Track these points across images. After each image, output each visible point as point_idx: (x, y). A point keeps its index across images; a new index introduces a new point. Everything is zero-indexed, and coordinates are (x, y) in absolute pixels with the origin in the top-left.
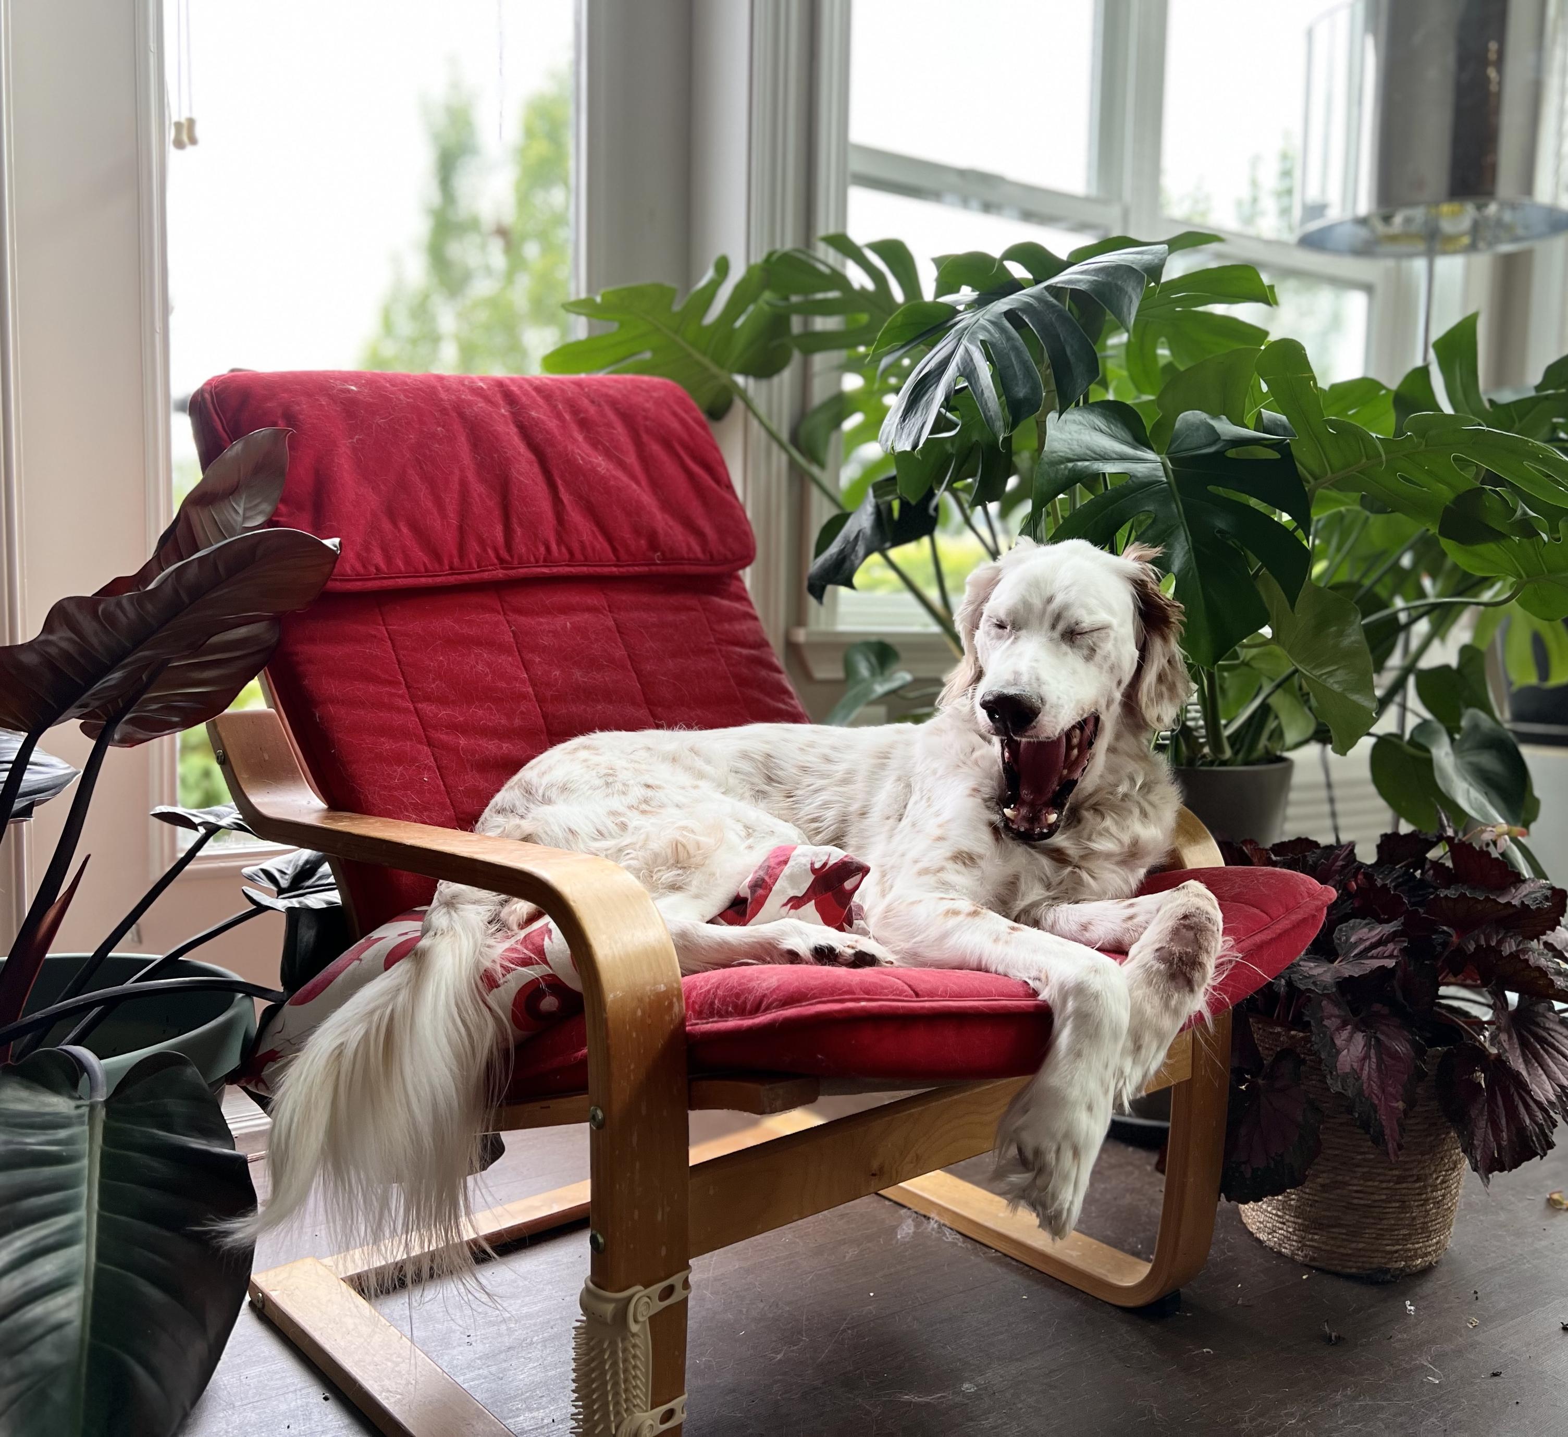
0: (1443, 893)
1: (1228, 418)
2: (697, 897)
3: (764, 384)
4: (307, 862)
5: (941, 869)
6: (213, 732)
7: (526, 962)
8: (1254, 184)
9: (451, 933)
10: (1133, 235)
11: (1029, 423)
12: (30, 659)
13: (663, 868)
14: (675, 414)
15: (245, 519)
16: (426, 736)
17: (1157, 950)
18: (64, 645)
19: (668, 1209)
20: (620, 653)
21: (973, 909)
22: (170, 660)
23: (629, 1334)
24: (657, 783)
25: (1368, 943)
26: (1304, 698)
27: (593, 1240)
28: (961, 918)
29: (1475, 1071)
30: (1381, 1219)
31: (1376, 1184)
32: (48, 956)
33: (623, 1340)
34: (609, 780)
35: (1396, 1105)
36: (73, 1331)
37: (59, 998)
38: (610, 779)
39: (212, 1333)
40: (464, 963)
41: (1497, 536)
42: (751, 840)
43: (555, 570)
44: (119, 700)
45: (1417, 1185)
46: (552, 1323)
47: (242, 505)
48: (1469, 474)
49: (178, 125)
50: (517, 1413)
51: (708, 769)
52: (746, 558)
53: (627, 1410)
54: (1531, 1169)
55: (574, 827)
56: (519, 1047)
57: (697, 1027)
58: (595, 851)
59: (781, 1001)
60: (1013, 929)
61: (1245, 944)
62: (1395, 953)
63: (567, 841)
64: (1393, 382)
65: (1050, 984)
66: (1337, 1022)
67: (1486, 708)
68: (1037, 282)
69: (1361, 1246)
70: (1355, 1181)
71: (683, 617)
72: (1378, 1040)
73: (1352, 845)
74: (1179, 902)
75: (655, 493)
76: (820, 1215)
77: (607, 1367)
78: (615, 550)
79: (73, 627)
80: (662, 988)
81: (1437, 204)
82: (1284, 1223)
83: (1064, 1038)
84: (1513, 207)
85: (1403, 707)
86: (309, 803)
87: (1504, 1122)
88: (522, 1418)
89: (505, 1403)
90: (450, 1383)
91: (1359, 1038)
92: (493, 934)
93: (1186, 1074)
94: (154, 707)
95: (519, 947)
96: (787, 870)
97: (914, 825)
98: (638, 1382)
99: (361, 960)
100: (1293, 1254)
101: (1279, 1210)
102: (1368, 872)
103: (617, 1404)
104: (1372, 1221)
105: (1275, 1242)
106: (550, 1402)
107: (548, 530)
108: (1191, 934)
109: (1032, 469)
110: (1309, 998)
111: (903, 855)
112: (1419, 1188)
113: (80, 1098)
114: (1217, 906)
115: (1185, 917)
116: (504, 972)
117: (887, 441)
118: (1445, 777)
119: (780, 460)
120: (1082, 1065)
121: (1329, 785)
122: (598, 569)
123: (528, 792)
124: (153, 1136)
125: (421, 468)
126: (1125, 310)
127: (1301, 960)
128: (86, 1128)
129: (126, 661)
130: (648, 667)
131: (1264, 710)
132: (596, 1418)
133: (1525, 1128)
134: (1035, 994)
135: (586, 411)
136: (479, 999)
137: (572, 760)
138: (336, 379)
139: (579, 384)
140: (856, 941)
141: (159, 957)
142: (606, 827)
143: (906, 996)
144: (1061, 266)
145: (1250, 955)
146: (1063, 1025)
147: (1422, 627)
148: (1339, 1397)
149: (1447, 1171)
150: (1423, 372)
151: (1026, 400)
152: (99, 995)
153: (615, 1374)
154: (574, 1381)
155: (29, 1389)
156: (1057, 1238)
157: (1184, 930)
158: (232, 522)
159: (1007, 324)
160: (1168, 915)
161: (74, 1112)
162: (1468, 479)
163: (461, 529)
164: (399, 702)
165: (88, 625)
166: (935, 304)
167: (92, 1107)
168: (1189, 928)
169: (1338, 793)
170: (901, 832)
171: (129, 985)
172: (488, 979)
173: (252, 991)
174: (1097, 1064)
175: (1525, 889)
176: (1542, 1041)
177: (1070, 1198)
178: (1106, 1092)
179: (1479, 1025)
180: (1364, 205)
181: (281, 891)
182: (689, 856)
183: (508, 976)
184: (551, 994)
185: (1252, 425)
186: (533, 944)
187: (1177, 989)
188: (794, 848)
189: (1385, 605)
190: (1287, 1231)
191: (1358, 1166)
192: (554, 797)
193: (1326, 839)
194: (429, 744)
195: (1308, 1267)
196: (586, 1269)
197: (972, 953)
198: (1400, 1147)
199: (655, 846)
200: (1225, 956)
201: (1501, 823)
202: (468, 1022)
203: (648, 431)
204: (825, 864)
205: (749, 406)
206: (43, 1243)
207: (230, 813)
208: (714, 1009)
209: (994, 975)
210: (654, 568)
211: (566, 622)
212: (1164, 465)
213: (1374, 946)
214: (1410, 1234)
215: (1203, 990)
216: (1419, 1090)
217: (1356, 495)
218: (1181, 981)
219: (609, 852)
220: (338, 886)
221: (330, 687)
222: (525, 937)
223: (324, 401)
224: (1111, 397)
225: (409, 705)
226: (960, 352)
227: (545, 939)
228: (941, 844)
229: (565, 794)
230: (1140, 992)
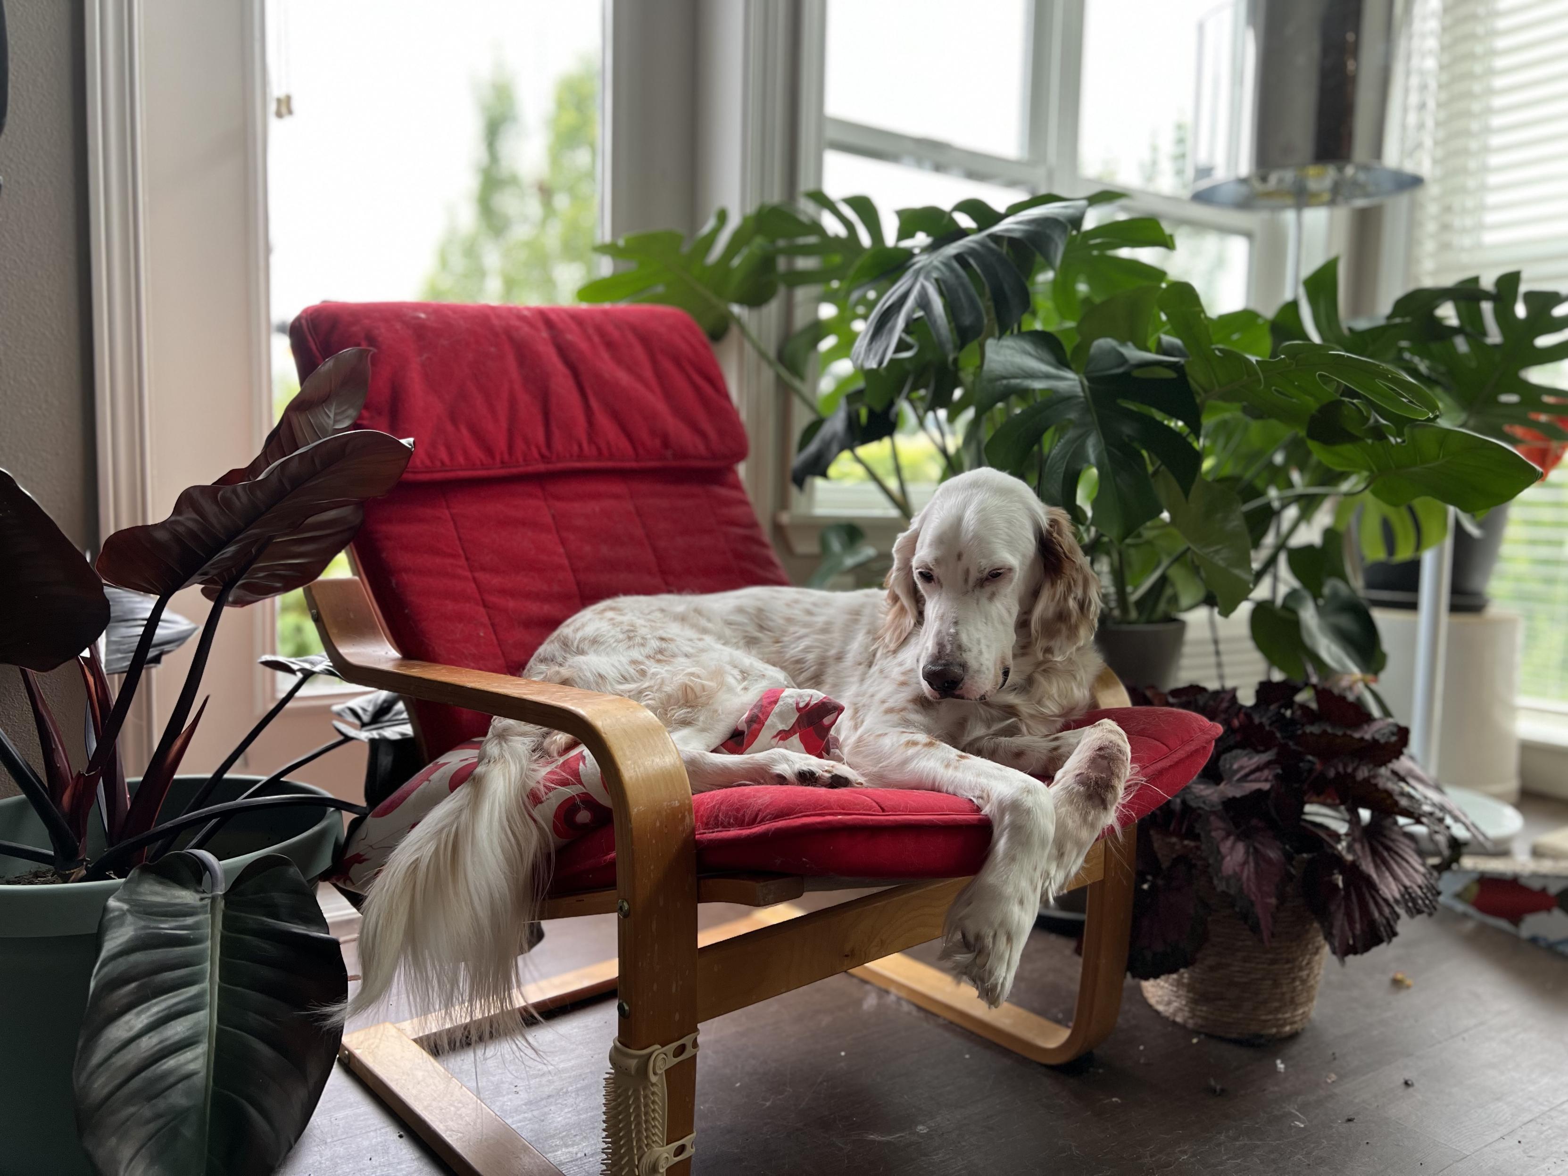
0: (1309, 729)
1: (1134, 345)
2: (703, 730)
3: (755, 313)
4: (385, 701)
5: (904, 710)
6: (308, 594)
7: (564, 783)
8: (1154, 149)
9: (502, 761)
10: (1057, 191)
11: (973, 346)
12: (162, 536)
13: (676, 707)
14: (683, 337)
15: (336, 422)
16: (482, 600)
17: (1077, 775)
18: (190, 524)
19: (680, 983)
20: (639, 532)
21: (928, 740)
22: (274, 537)
23: (649, 1084)
24: (670, 636)
25: (1247, 770)
26: (1195, 570)
27: (621, 1008)
28: (919, 747)
29: (1333, 874)
30: (1257, 994)
31: (1253, 965)
32: (176, 777)
33: (645, 1089)
34: (630, 635)
35: (1270, 901)
36: (199, 1080)
37: (185, 811)
38: (632, 634)
39: (312, 1082)
40: (513, 784)
41: (1351, 438)
42: (745, 683)
43: (586, 464)
44: (233, 569)
45: (1287, 966)
46: (583, 1076)
47: (333, 410)
48: (1330, 389)
49: (279, 101)
50: (557, 1148)
51: (710, 625)
52: (741, 454)
53: (647, 1145)
54: (1380, 953)
55: (603, 673)
56: (560, 851)
57: (705, 835)
58: (620, 693)
59: (773, 814)
60: (961, 757)
61: (1148, 770)
62: (1270, 778)
63: (597, 684)
64: (1269, 312)
65: (991, 802)
66: (1221, 833)
67: (1343, 578)
68: (980, 229)
69: (1241, 1016)
70: (1236, 963)
71: (690, 502)
72: (1255, 849)
73: (1234, 690)
74: (1095, 736)
76: (801, 989)
77: (631, 1111)
78: (634, 448)
79: (199, 511)
80: (677, 804)
81: (1305, 166)
82: (1178, 997)
83: (1002, 845)
84: (1366, 168)
85: (1276, 578)
86: (387, 653)
87: (1357, 915)
88: (559, 1152)
89: (546, 1141)
90: (502, 1124)
91: (1241, 848)
92: (536, 760)
93: (1099, 876)
94: (261, 575)
95: (558, 770)
96: (777, 709)
97: (881, 671)
98: (657, 1123)
99: (430, 781)
100: (1185, 1022)
101: (1174, 986)
102: (1248, 712)
103: (639, 1140)
104: (1250, 996)
105: (1170, 1013)
106: (582, 1140)
107: (580, 431)
108: (1105, 763)
109: (973, 383)
110: (1200, 816)
111: (872, 696)
112: (1288, 969)
113: (204, 892)
114: (1126, 740)
115: (1100, 749)
116: (547, 791)
117: (857, 360)
118: (1311, 635)
119: (768, 375)
120: (1016, 867)
121: (1216, 642)
122: (622, 464)
123: (565, 644)
124: (263, 923)
125: (478, 381)
126: (1053, 253)
127: (1195, 783)
128: (209, 916)
129: (237, 538)
130: (661, 544)
131: (1163, 580)
132: (622, 1151)
133: (1374, 921)
134: (978, 809)
135: (611, 335)
136: (526, 813)
137: (601, 619)
138: (406, 308)
140: (832, 767)
141: (265, 778)
142: (629, 674)
143: (874, 811)
144: (998, 218)
145: (1154, 778)
146: (1001, 835)
147: (1292, 512)
148: (1223, 1138)
149: (1311, 954)
150: (1293, 306)
151: (971, 326)
152: (218, 808)
153: (638, 1116)
154: (604, 1122)
155: (166, 1125)
156: (993, 1007)
157: (1100, 760)
158: (325, 424)
159: (956, 265)
160: (1086, 747)
161: (199, 903)
162: (1330, 392)
163: (510, 431)
164: (459, 571)
165: (210, 508)
166: (896, 249)
167: (214, 899)
168: (1102, 757)
169: (1222, 647)
170: (871, 677)
171: (240, 800)
172: (533, 796)
173: (341, 806)
174: (1028, 867)
175: (1375, 726)
176: (1389, 849)
177: (1004, 975)
178: (1035, 890)
179: (1337, 837)
180: (1245, 167)
181: (364, 725)
182: (696, 697)
183: (550, 794)
184: (585, 808)
185: (1153, 349)
186: (571, 768)
187: (1094, 807)
188: (783, 691)
189: (1261, 493)
190: (1181, 1004)
191: (1238, 951)
192: (586, 648)
193: (1212, 685)
194: (485, 606)
195: (1197, 1033)
196: (614, 1031)
197: (928, 774)
198: (1273, 935)
199: (668, 689)
200: (1132, 780)
201: (1355, 671)
202: (517, 834)
204: (807, 705)
205: (743, 330)
206: (173, 1010)
207: (321, 662)
208: (718, 820)
209: (946, 795)
210: (666, 463)
211: (594, 507)
212: (1081, 383)
213: (1252, 772)
214: (1280, 1006)
215: (1114, 808)
216: (1288, 889)
217: (1237, 405)
218: (1097, 801)
219: (632, 693)
220: (411, 720)
221: (404, 559)
222: (563, 763)
223: (398, 326)
224: (1038, 326)
225: (468, 574)
226: (917, 287)
227: (581, 764)
228: (904, 689)
229: (595, 646)
230: (1063, 809)
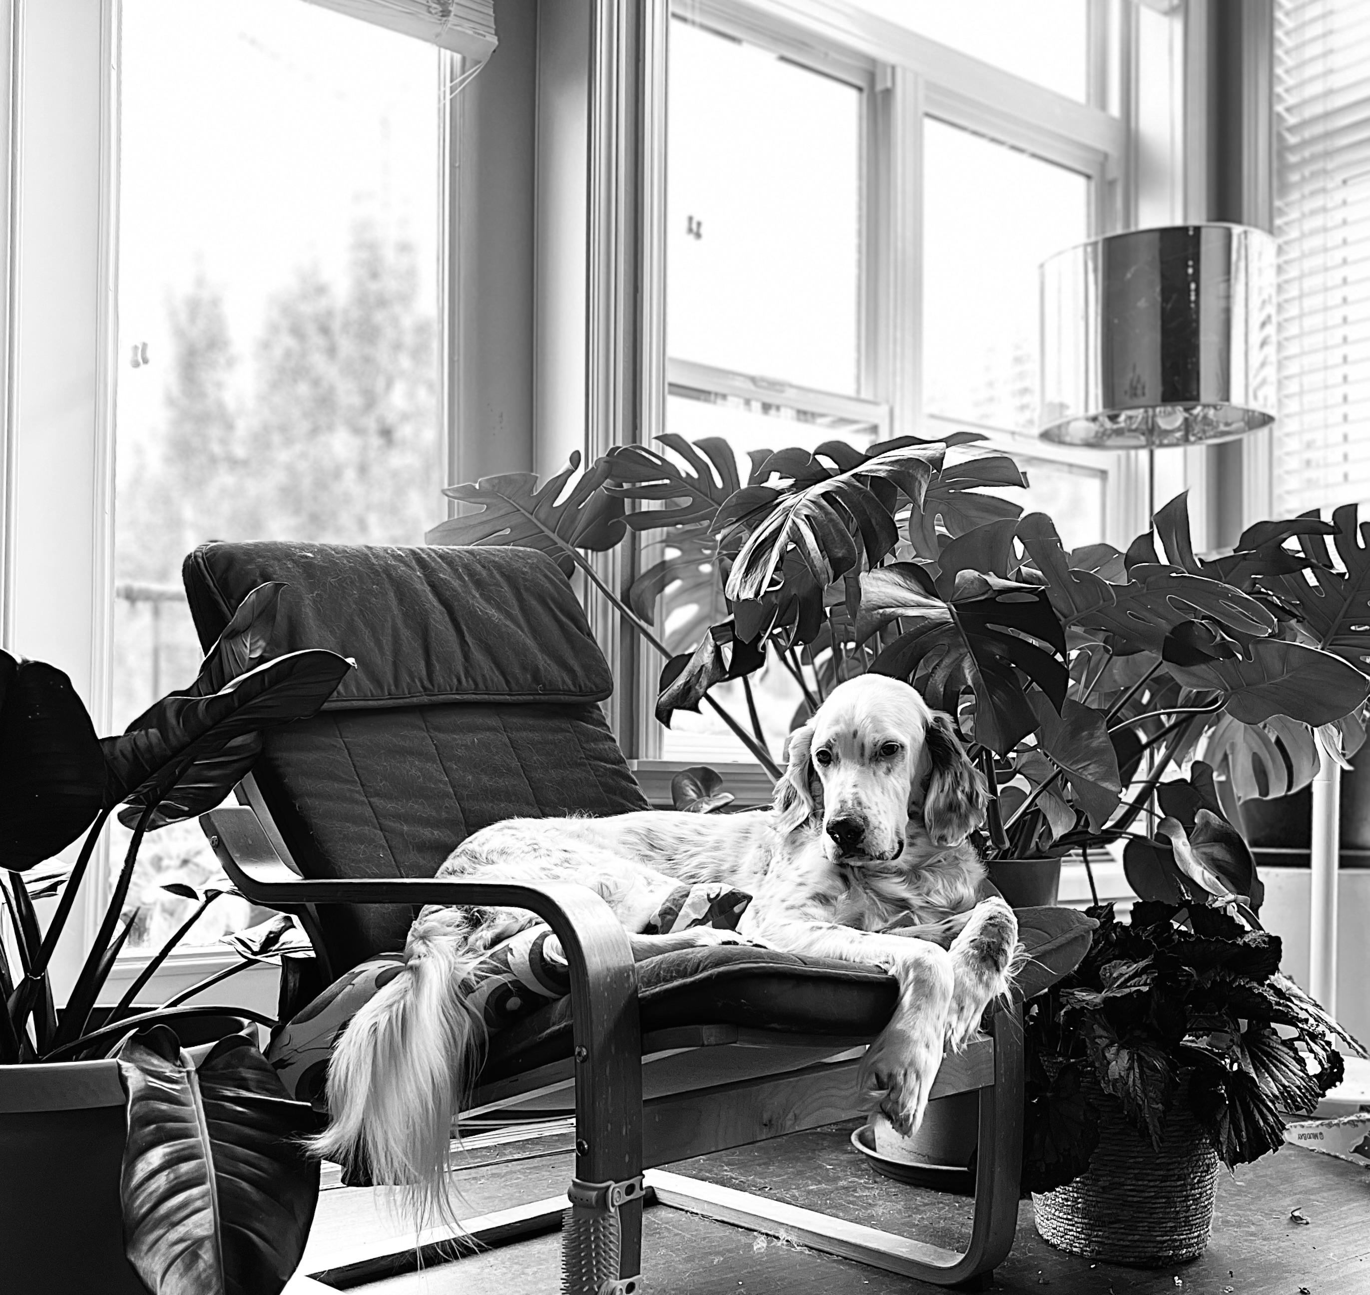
1: (995, 574)
3: (601, 555)
5: (803, 905)
6: (205, 823)
7: (495, 971)
10: (917, 435)
11: (848, 575)
14: (546, 576)
15: (251, 651)
16: (379, 823)
17: (971, 941)
19: (629, 1127)
20: (515, 764)
21: (831, 925)
22: (196, 759)
23: (608, 1214)
24: (571, 849)
25: (1127, 976)
28: (822, 931)
29: (1218, 1085)
30: (1151, 1214)
31: (1145, 1183)
33: (604, 1218)
34: (534, 847)
35: (1156, 1106)
40: (444, 976)
41: (1206, 659)
42: (652, 887)
43: (465, 697)
45: (1179, 1183)
47: (249, 640)
49: (134, 349)
51: (605, 842)
52: (605, 692)
53: (605, 1274)
57: (648, 993)
59: (713, 963)
60: (863, 936)
61: (1032, 952)
62: (1148, 981)
64: (1124, 547)
65: (896, 964)
66: (1106, 1041)
67: (1215, 809)
68: (843, 472)
69: (1137, 1237)
70: (1129, 1182)
71: (560, 736)
72: (1139, 1056)
75: (535, 639)
78: (507, 682)
81: (1154, 407)
82: (1073, 1225)
83: (907, 999)
84: (1215, 408)
87: (1243, 1124)
91: (1125, 1055)
92: (463, 954)
93: (990, 1081)
95: (488, 961)
96: (689, 901)
97: (778, 877)
98: (613, 1254)
99: (354, 984)
100: (1082, 1250)
101: (1069, 1214)
102: (1126, 930)
103: (599, 1269)
104: (1144, 1215)
105: (1067, 1244)
107: (459, 665)
108: (996, 930)
111: (772, 897)
112: (1181, 1185)
114: (1013, 913)
115: (991, 918)
116: (478, 979)
117: (733, 591)
118: (1182, 860)
120: (921, 1015)
122: (497, 697)
123: (474, 857)
125: (364, 616)
126: (916, 491)
128: (189, 1086)
130: (537, 775)
132: (584, 1279)
133: (1260, 1129)
134: (886, 972)
135: (480, 574)
136: (458, 1002)
137: (502, 835)
138: (296, 548)
139: (471, 552)
144: (863, 458)
145: (1038, 957)
146: (906, 990)
149: (1202, 1172)
150: (1147, 539)
151: (843, 559)
153: (598, 1246)
155: (187, 1248)
157: (990, 927)
158: (243, 653)
159: (824, 503)
162: (1180, 614)
163: (395, 664)
164: (357, 796)
166: (753, 490)
167: (188, 1073)
168: (993, 925)
170: (768, 882)
173: (256, 1018)
174: (932, 1015)
175: (1247, 938)
176: (1268, 1055)
177: (915, 1107)
178: (938, 1037)
181: (255, 954)
182: (612, 894)
183: (482, 983)
184: (516, 994)
185: (1014, 578)
186: (500, 959)
187: (989, 969)
190: (1077, 1232)
191: (1129, 1168)
192: (495, 858)
194: (382, 829)
195: (1094, 1261)
201: (1228, 894)
202: (451, 1022)
203: (527, 589)
204: (718, 895)
205: (588, 571)
208: (660, 977)
210: (537, 697)
211: (474, 738)
212: (950, 610)
213: (1131, 978)
214: (1174, 1227)
215: (1005, 973)
218: (990, 962)
221: (306, 784)
223: (289, 564)
224: (901, 560)
225: (365, 799)
226: (789, 523)
227: (509, 954)
228: (802, 888)
229: (504, 856)
230: (961, 970)
